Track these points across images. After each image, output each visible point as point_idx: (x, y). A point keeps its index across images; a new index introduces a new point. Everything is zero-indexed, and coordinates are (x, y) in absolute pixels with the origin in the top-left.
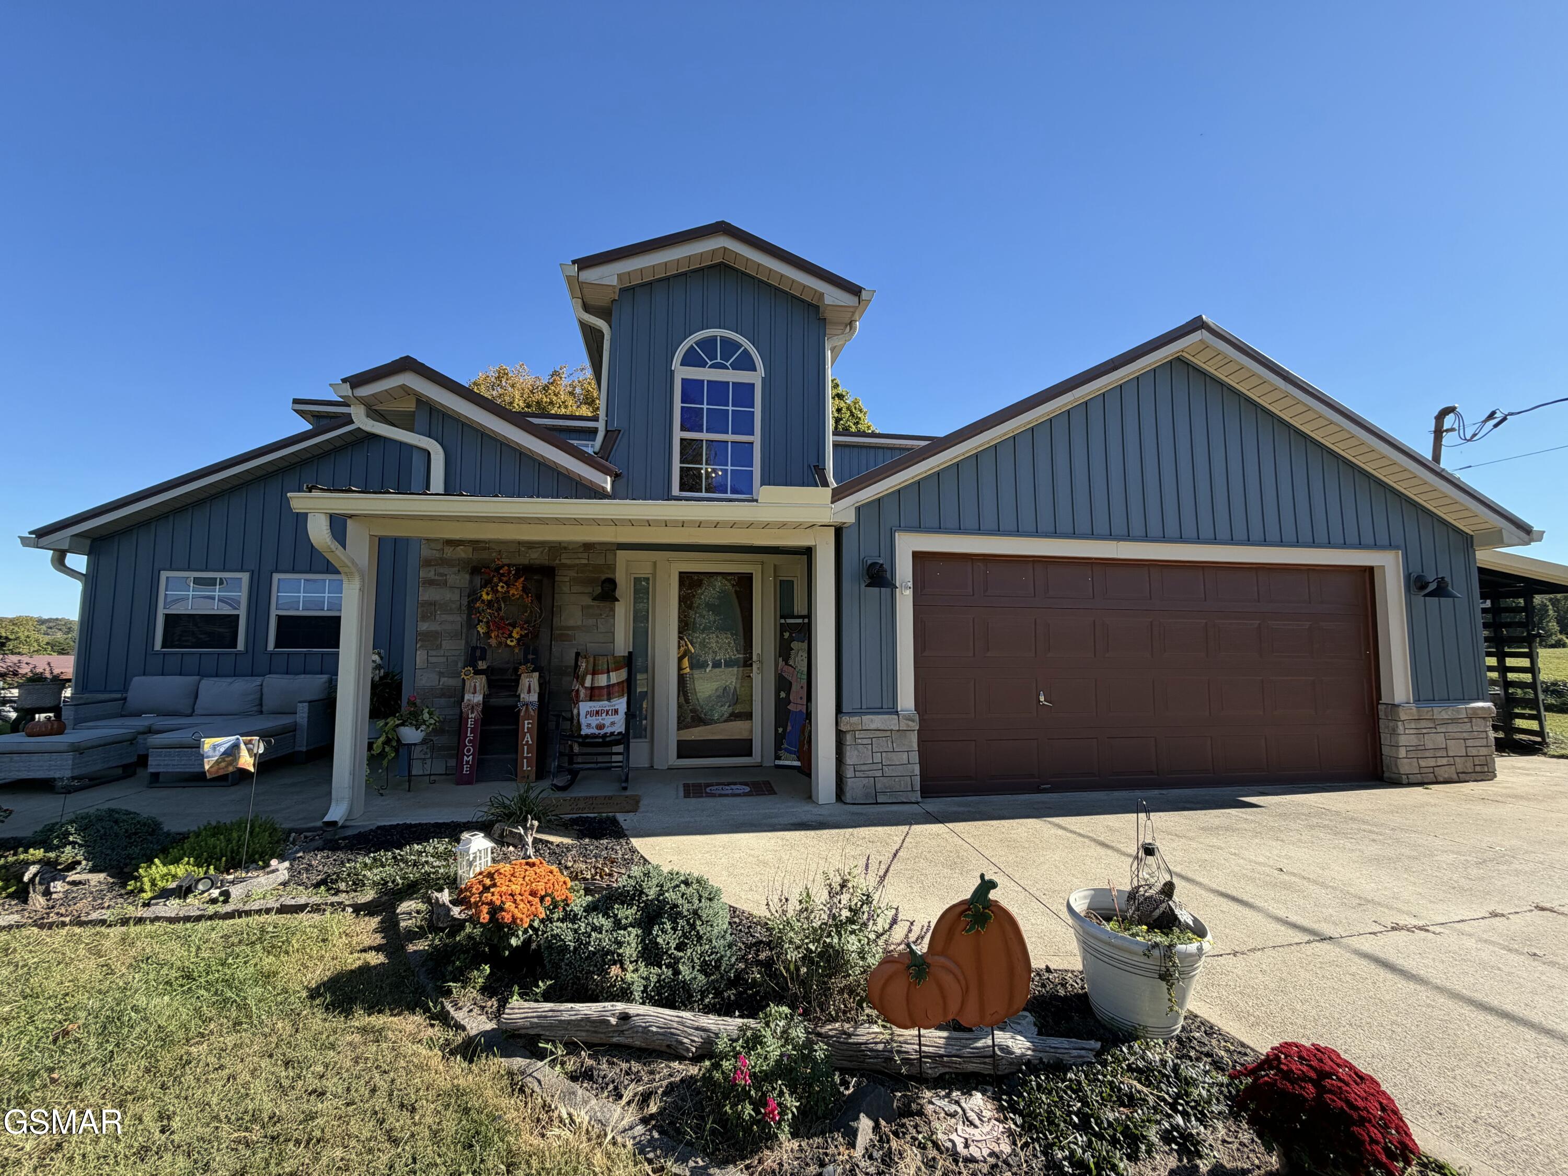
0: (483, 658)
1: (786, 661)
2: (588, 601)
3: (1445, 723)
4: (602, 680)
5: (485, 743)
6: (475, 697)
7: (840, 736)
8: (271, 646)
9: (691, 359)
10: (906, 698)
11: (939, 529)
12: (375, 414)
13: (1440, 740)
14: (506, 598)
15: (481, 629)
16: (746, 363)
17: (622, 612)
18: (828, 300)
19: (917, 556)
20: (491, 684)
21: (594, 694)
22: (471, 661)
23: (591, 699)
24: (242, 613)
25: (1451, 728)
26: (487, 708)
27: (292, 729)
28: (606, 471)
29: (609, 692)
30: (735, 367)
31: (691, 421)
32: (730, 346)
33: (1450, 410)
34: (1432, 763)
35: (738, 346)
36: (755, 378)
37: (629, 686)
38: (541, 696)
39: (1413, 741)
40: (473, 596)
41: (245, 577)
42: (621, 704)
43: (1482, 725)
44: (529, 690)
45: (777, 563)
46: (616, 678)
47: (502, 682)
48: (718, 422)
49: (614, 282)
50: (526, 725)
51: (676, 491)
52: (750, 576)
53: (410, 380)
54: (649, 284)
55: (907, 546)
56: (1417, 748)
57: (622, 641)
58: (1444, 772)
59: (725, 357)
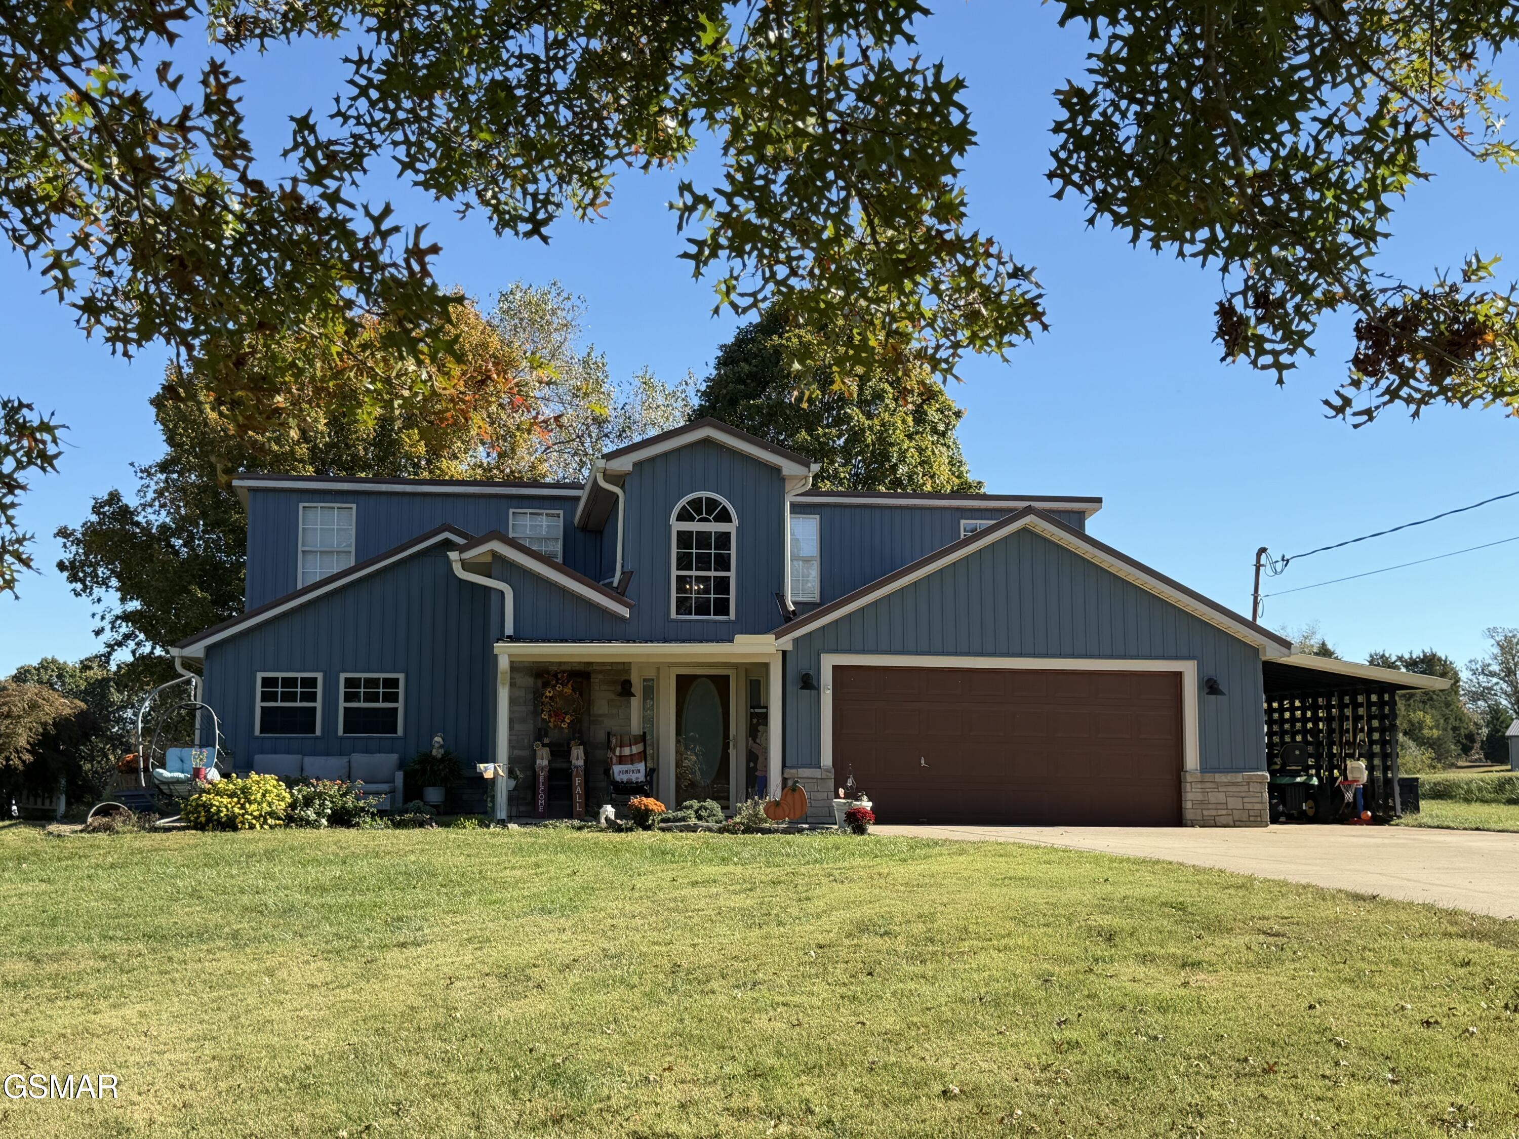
0: (546, 736)
1: (754, 740)
2: (612, 696)
3: (1227, 785)
4: (627, 751)
5: (551, 792)
6: (543, 761)
8: (340, 732)
9: (684, 516)
10: (827, 758)
11: (850, 651)
12: (466, 566)
13: (1221, 797)
14: (562, 694)
15: (545, 716)
16: (724, 516)
17: (635, 703)
18: (785, 472)
19: (835, 668)
20: (552, 753)
21: (621, 760)
22: (539, 738)
23: (620, 763)
24: (318, 704)
25: (1231, 789)
26: (551, 770)
28: (623, 603)
29: (631, 759)
30: (717, 519)
31: (684, 562)
32: (712, 504)
33: (1263, 550)
34: (1214, 813)
35: (718, 503)
36: (731, 527)
37: (644, 755)
38: (585, 762)
39: (1199, 797)
40: (539, 693)
42: (641, 766)
43: (1258, 788)
44: (578, 757)
45: (731, 673)
46: (636, 749)
47: (560, 752)
48: (704, 562)
49: (630, 468)
50: (577, 781)
51: (673, 615)
52: (727, 678)
53: (496, 546)
54: (652, 460)
55: (828, 662)
56: (1202, 802)
57: (636, 727)
58: (1223, 820)
59: (709, 513)
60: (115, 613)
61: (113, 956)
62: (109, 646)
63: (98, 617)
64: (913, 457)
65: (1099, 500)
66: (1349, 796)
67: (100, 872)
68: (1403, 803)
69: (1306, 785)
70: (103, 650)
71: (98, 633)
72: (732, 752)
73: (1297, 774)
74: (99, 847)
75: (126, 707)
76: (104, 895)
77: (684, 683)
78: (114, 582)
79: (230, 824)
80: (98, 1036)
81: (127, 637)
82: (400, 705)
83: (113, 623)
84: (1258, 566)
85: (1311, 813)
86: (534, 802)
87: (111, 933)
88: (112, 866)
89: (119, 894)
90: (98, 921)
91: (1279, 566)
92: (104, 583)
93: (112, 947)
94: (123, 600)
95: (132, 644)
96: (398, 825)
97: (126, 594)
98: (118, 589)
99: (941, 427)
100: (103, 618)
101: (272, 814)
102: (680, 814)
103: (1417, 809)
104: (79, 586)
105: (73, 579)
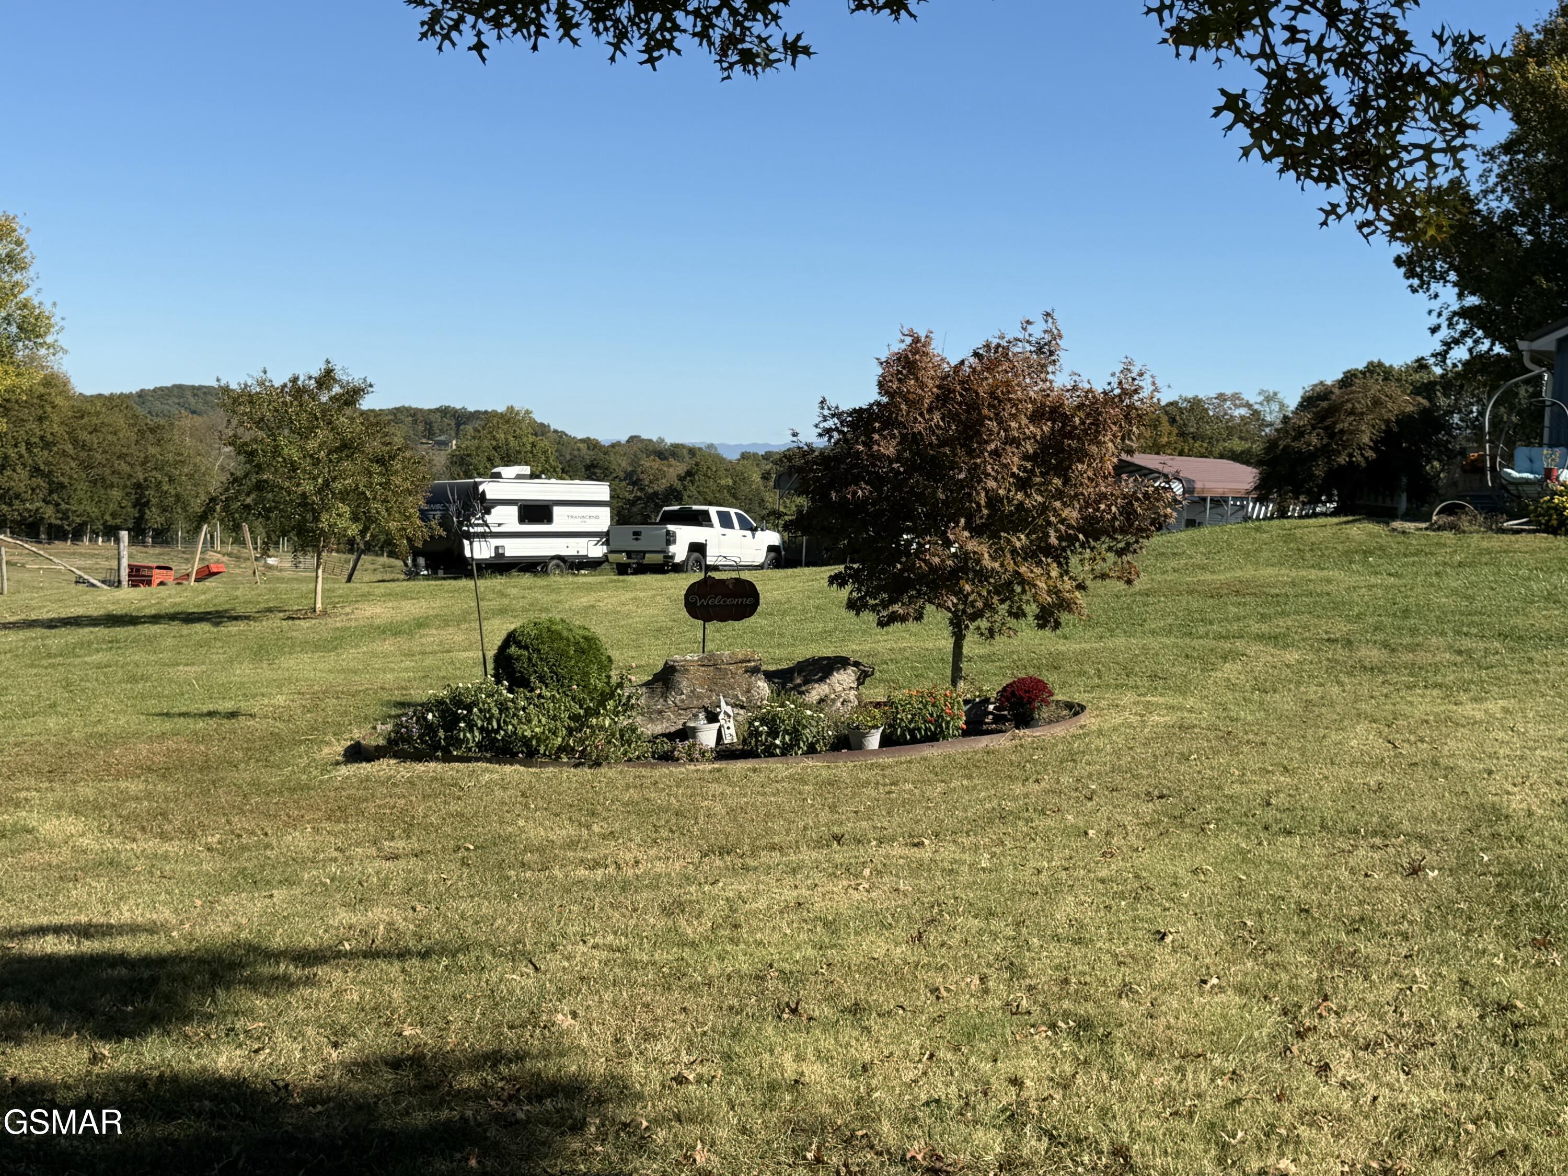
60: (1451, 309)
61: (1469, 653)
62: (1445, 343)
63: (1435, 314)
67: (1448, 570)
70: (1439, 348)
71: (1434, 330)
74: (1445, 545)
75: (1452, 413)
76: (1455, 592)
78: (1453, 276)
80: (1463, 726)
81: (1464, 334)
83: (1450, 319)
87: (1465, 629)
88: (1460, 564)
89: (1470, 592)
90: (1450, 617)
92: (1443, 278)
93: (1467, 643)
94: (1460, 296)
95: (1469, 342)
97: (1463, 287)
98: (1455, 284)
100: (1440, 315)
104: (1416, 282)
105: (1410, 274)
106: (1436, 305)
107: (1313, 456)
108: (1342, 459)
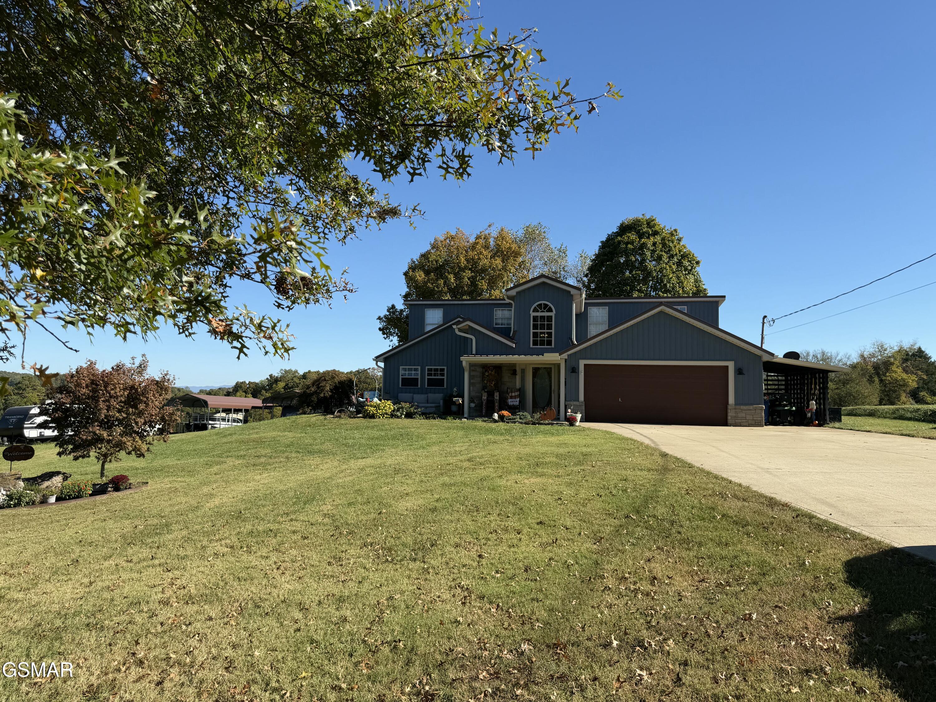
0: (485, 388)
2: (509, 375)
3: (746, 410)
4: (513, 394)
5: (488, 408)
6: (485, 397)
7: (566, 406)
8: (426, 386)
9: (535, 310)
10: (582, 398)
11: (590, 359)
12: (460, 330)
13: (743, 415)
14: (491, 374)
15: (485, 382)
16: (550, 310)
17: (518, 378)
18: (572, 293)
19: (585, 365)
20: (488, 395)
21: (511, 397)
22: (483, 389)
24: (419, 377)
25: (747, 412)
26: (488, 400)
27: (439, 406)
28: (514, 343)
29: (515, 397)
30: (547, 311)
31: (535, 327)
32: (546, 305)
33: (765, 317)
34: (741, 421)
35: (548, 305)
36: (553, 314)
37: (519, 396)
38: (499, 398)
39: (734, 415)
40: (483, 374)
41: (419, 367)
42: (518, 400)
43: (759, 411)
44: (497, 396)
45: (553, 367)
46: (517, 394)
47: (491, 394)
48: (542, 327)
49: (515, 294)
50: (496, 404)
51: (531, 346)
52: (551, 368)
53: (469, 323)
54: (524, 291)
55: (582, 363)
56: (735, 417)
57: (518, 385)
58: (745, 424)
59: (544, 309)
64: (674, 280)
65: (724, 297)
66: (809, 415)
68: (830, 418)
69: (790, 411)
72: (553, 395)
73: (786, 406)
77: (536, 371)
79: (373, 417)
82: (445, 377)
84: (763, 323)
85: (792, 421)
86: (481, 411)
91: (771, 323)
96: (427, 418)
99: (689, 268)
101: (386, 414)
102: (514, 417)
103: (840, 420)
104: (385, 336)
105: (384, 334)
106: (391, 344)
107: (312, 394)
108: (322, 395)
